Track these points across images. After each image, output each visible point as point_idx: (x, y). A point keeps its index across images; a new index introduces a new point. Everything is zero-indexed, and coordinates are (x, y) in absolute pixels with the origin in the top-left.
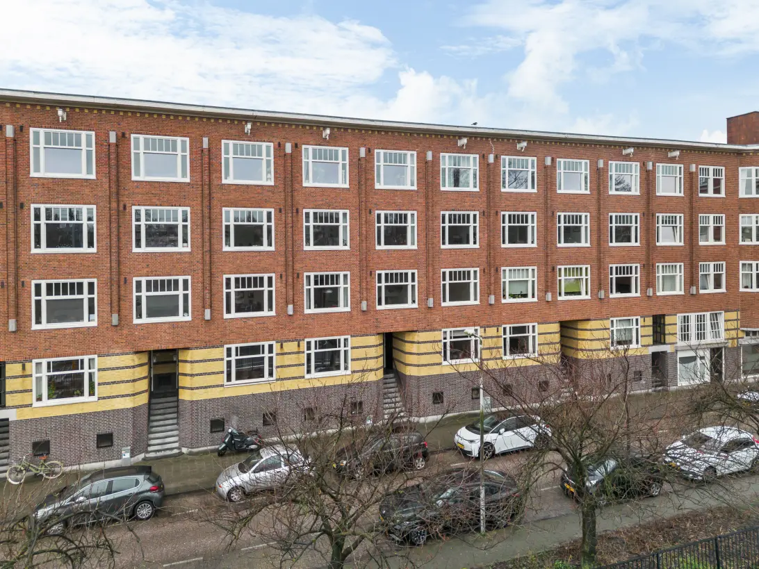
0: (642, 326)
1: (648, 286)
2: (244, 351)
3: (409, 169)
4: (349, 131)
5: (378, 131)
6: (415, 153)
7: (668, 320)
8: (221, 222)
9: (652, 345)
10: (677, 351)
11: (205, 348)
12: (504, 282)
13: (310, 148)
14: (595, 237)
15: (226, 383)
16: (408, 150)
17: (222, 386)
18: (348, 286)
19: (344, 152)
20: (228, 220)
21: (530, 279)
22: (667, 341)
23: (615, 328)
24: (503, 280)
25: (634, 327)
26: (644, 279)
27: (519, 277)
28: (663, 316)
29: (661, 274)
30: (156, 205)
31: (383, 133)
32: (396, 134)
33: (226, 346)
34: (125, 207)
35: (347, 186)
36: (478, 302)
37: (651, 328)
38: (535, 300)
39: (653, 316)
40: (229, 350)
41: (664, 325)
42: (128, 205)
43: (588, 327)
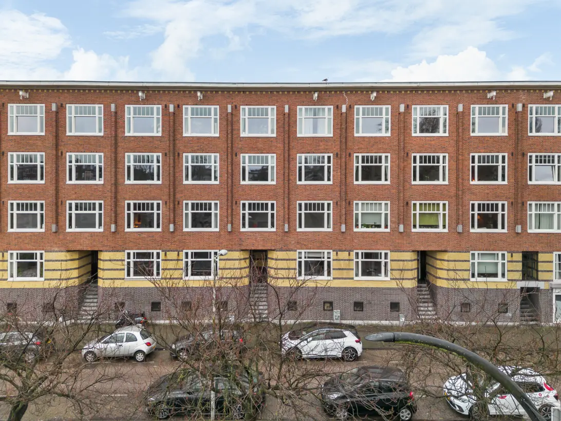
0: (508, 261)
1: (516, 224)
2: (139, 255)
3: (270, 120)
4: (220, 93)
5: (243, 92)
6: (275, 107)
7: (541, 257)
8: (124, 162)
9: (521, 281)
10: (552, 289)
11: (112, 251)
12: (357, 214)
13: (189, 107)
14: (454, 176)
15: (126, 277)
16: (269, 105)
17: (123, 279)
18: (218, 212)
19: (215, 109)
20: (129, 162)
21: (383, 212)
22: (540, 278)
23: (476, 261)
24: (355, 212)
25: (500, 261)
26: (512, 216)
27: (371, 210)
28: (537, 253)
29: (534, 212)
30: (81, 152)
31: (247, 93)
32: (259, 93)
33: (127, 251)
34: (62, 153)
35: (217, 135)
36: (331, 230)
37: (521, 264)
38: (388, 230)
39: (523, 252)
40: (129, 254)
41: (537, 262)
42: (64, 152)
43: (446, 258)
